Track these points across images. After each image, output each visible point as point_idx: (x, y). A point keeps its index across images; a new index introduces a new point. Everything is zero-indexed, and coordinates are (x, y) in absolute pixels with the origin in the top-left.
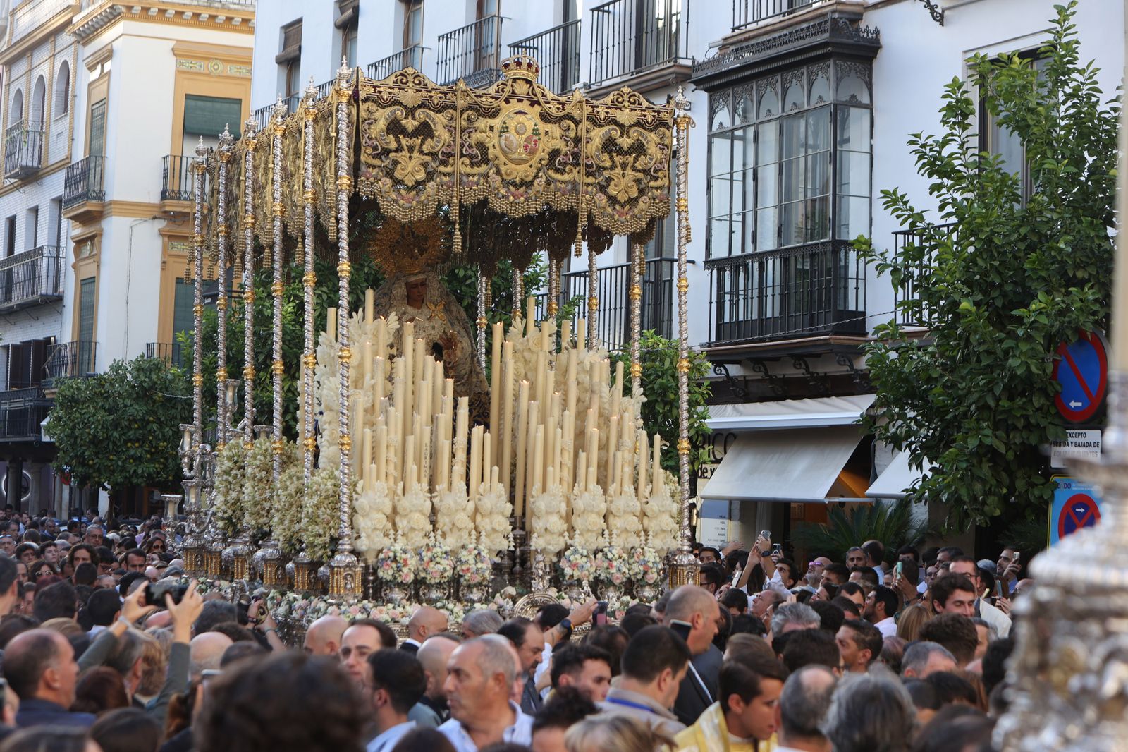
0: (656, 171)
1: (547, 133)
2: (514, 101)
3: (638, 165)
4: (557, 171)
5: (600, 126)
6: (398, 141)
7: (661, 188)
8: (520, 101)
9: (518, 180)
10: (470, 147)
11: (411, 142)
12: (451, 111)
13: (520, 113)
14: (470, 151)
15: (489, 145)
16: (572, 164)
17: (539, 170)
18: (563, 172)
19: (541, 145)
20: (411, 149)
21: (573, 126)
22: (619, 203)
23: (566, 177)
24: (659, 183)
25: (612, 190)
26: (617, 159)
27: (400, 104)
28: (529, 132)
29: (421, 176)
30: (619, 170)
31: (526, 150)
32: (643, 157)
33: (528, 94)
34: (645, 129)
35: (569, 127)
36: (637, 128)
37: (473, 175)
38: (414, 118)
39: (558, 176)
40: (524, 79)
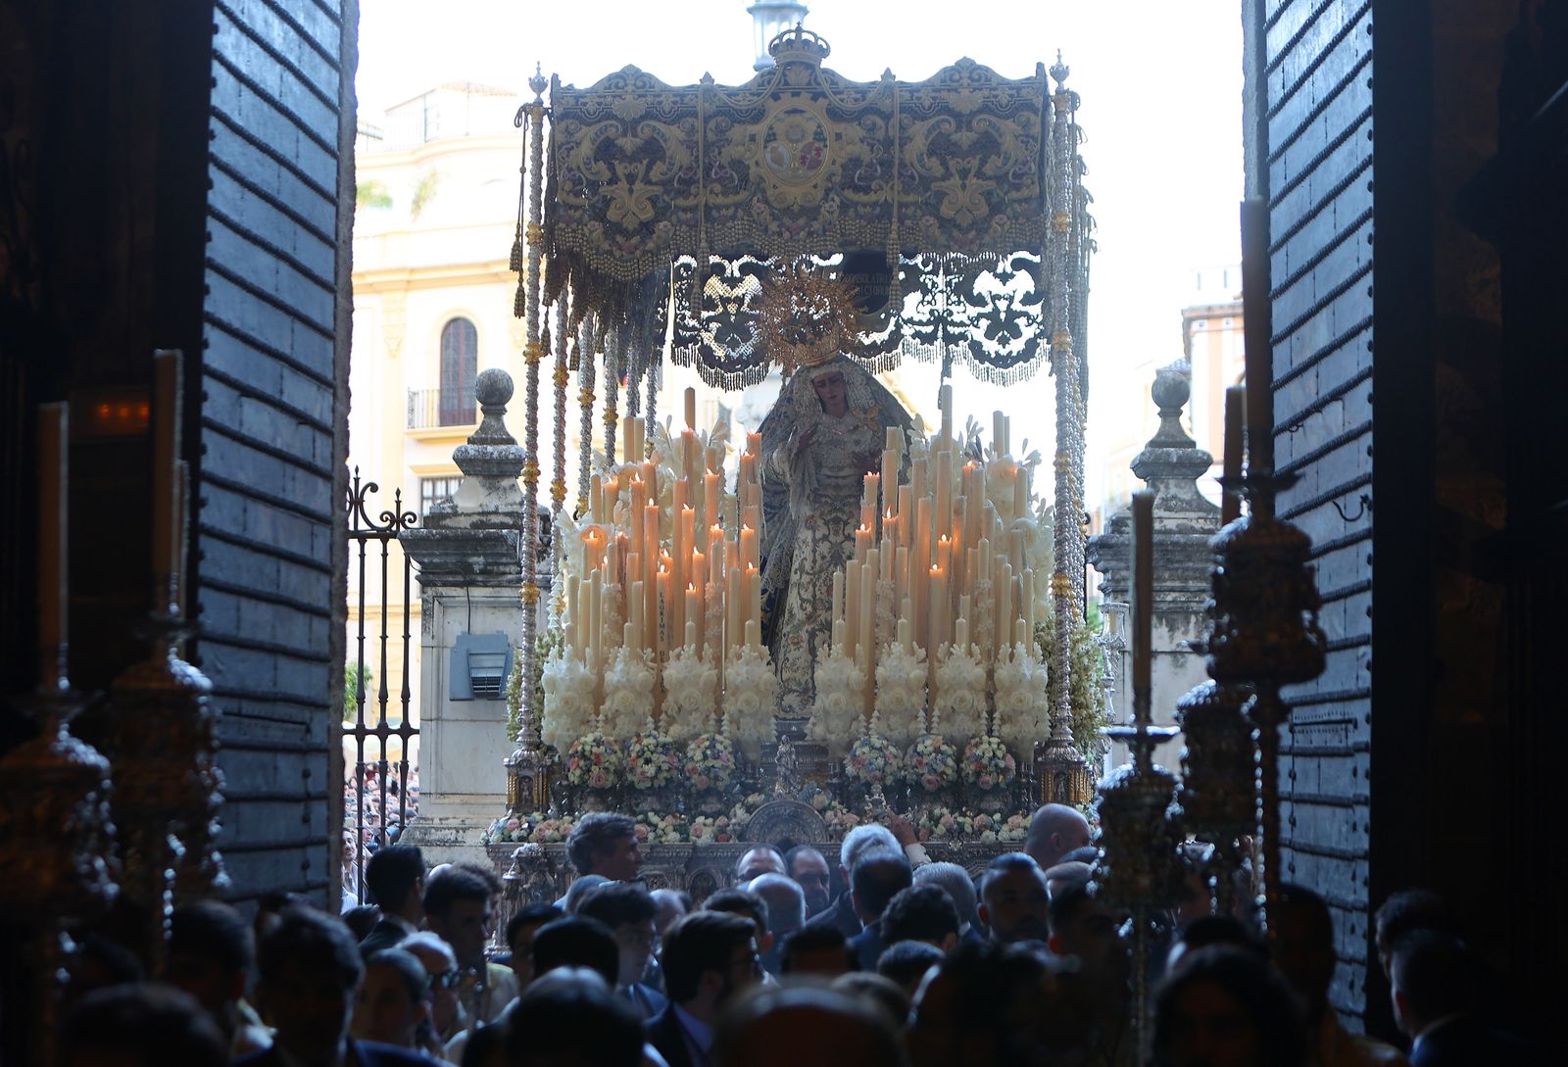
0: (1016, 176)
1: (839, 136)
2: (786, 97)
3: (988, 170)
4: (857, 189)
5: (923, 119)
6: (611, 168)
7: (1027, 200)
8: (796, 94)
9: (796, 208)
10: (721, 167)
11: (631, 168)
12: (690, 120)
13: (795, 111)
14: (721, 174)
15: (751, 163)
16: (881, 177)
17: (828, 191)
18: (867, 190)
19: (827, 154)
20: (631, 179)
21: (880, 122)
22: (958, 227)
23: (872, 197)
24: (1025, 193)
25: (946, 211)
26: (951, 164)
27: (615, 117)
28: (810, 138)
29: (648, 214)
30: (956, 180)
31: (804, 163)
32: (993, 157)
33: (809, 84)
34: (995, 115)
35: (874, 124)
36: (982, 116)
37: (727, 207)
38: (635, 135)
39: (862, 198)
40: (802, 63)
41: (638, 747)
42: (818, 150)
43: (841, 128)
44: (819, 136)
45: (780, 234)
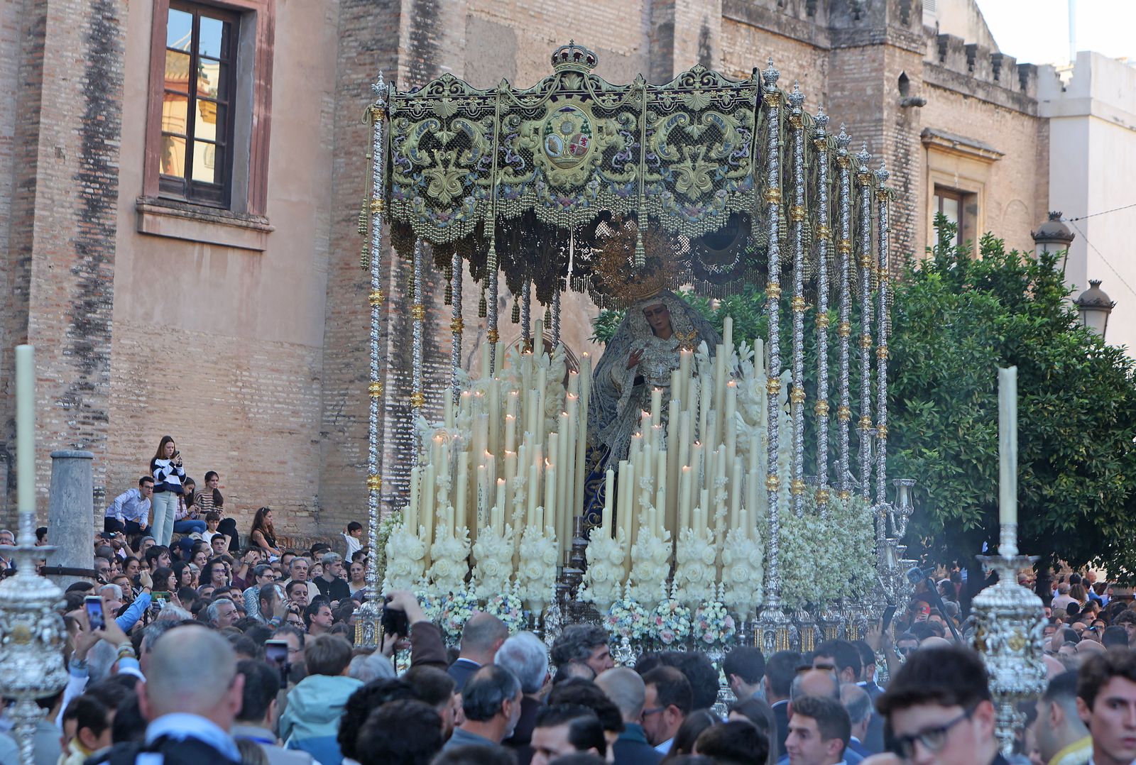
0: (734, 159)
1: (600, 129)
2: (562, 98)
3: (713, 154)
4: (614, 171)
5: (665, 114)
6: (432, 156)
7: (742, 178)
8: (569, 97)
9: (567, 185)
10: (513, 154)
11: (446, 156)
12: (490, 117)
14: (513, 159)
15: (535, 150)
16: (631, 161)
17: (592, 171)
18: (621, 171)
19: (591, 144)
20: (446, 163)
21: (631, 117)
22: (689, 200)
23: (625, 177)
24: (741, 172)
25: (681, 187)
26: (686, 150)
27: (434, 115)
29: (458, 191)
30: (688, 163)
31: (573, 150)
32: (717, 144)
33: (580, 88)
34: (721, 111)
35: (628, 119)
36: (710, 112)
37: (517, 185)
38: (449, 129)
39: (617, 177)
40: (574, 72)
41: (450, 603)
42: (584, 140)
43: (602, 122)
44: (585, 129)
45: (556, 206)
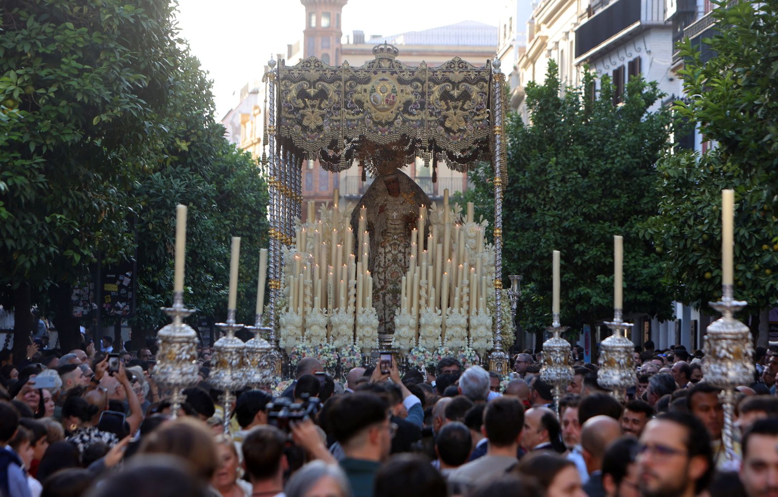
0: (478, 110)
2: (380, 73)
3: (465, 107)
4: (410, 114)
5: (438, 84)
6: (305, 102)
7: (482, 120)
8: (384, 72)
9: (384, 121)
10: (352, 103)
11: (314, 102)
12: (338, 82)
13: (384, 80)
14: (352, 105)
15: (364, 101)
16: (420, 109)
17: (397, 114)
18: (414, 115)
19: (398, 99)
20: (313, 107)
21: (420, 85)
22: (453, 132)
23: (416, 118)
24: (481, 117)
25: (448, 124)
26: (450, 104)
27: (306, 80)
28: (390, 91)
29: (320, 122)
30: (452, 111)
31: (387, 102)
32: (468, 101)
33: (389, 68)
34: (470, 83)
35: (417, 86)
36: (464, 83)
37: (354, 120)
38: (315, 88)
39: (411, 118)
40: (386, 58)
41: (321, 350)
42: (393, 97)
43: (403, 87)
44: (394, 91)
45: (377, 133)
